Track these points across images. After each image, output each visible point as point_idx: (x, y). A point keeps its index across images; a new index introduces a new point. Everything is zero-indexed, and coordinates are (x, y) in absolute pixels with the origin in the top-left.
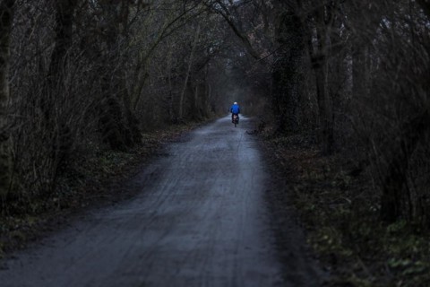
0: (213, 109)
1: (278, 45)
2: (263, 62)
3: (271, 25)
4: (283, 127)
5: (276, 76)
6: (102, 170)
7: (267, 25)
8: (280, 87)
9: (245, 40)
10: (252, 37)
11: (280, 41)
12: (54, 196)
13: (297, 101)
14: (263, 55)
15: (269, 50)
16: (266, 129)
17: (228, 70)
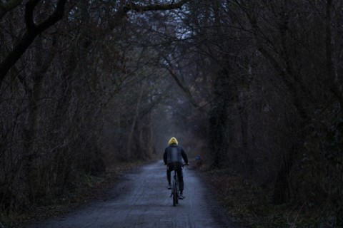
0: (154, 152)
1: (214, 95)
2: (201, 109)
3: (208, 78)
4: (217, 162)
5: (212, 121)
6: (87, 185)
7: (205, 79)
8: (215, 130)
9: (186, 90)
10: (192, 89)
11: (216, 93)
12: (63, 197)
13: (229, 141)
14: (201, 104)
15: (207, 100)
16: (203, 166)
17: (169, 117)
